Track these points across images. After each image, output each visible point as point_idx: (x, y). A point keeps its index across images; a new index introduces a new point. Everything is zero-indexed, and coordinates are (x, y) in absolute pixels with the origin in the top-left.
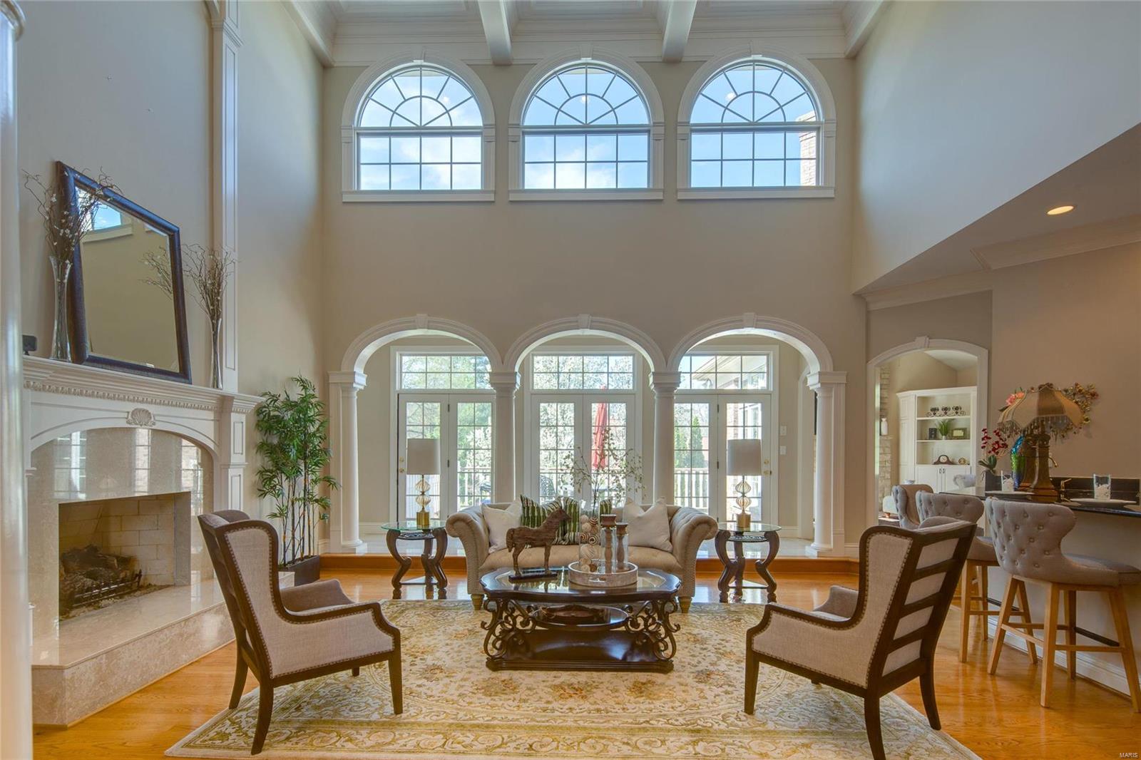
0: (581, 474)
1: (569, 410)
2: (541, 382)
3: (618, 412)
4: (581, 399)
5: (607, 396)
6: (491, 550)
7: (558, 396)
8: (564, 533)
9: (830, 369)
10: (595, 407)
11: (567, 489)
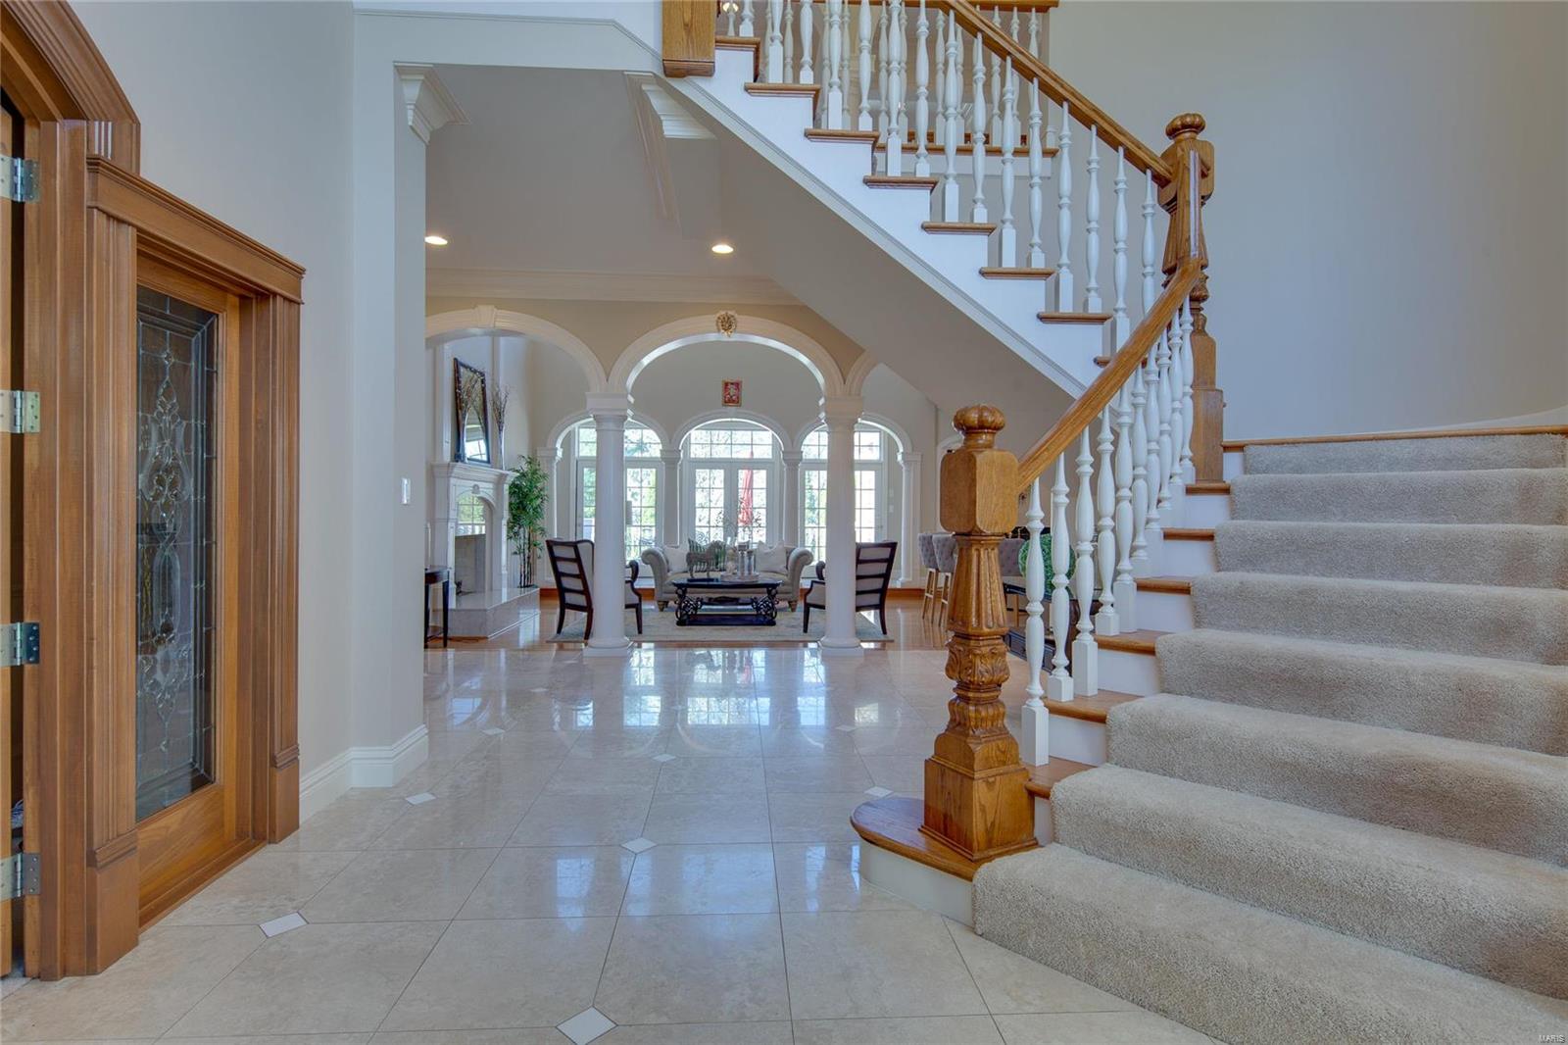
0: (730, 525)
1: (719, 475)
2: (697, 452)
3: (760, 478)
4: (731, 467)
5: (752, 464)
6: (669, 574)
7: (711, 463)
8: (717, 564)
9: (910, 451)
10: (743, 474)
11: (717, 535)
